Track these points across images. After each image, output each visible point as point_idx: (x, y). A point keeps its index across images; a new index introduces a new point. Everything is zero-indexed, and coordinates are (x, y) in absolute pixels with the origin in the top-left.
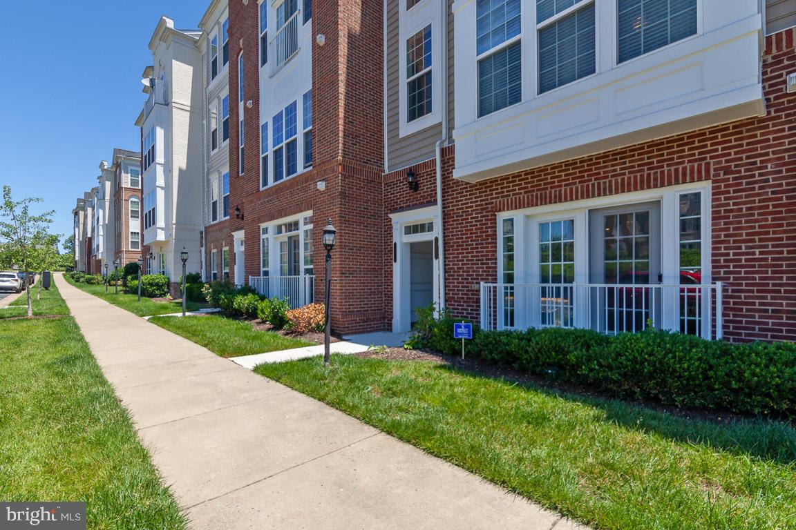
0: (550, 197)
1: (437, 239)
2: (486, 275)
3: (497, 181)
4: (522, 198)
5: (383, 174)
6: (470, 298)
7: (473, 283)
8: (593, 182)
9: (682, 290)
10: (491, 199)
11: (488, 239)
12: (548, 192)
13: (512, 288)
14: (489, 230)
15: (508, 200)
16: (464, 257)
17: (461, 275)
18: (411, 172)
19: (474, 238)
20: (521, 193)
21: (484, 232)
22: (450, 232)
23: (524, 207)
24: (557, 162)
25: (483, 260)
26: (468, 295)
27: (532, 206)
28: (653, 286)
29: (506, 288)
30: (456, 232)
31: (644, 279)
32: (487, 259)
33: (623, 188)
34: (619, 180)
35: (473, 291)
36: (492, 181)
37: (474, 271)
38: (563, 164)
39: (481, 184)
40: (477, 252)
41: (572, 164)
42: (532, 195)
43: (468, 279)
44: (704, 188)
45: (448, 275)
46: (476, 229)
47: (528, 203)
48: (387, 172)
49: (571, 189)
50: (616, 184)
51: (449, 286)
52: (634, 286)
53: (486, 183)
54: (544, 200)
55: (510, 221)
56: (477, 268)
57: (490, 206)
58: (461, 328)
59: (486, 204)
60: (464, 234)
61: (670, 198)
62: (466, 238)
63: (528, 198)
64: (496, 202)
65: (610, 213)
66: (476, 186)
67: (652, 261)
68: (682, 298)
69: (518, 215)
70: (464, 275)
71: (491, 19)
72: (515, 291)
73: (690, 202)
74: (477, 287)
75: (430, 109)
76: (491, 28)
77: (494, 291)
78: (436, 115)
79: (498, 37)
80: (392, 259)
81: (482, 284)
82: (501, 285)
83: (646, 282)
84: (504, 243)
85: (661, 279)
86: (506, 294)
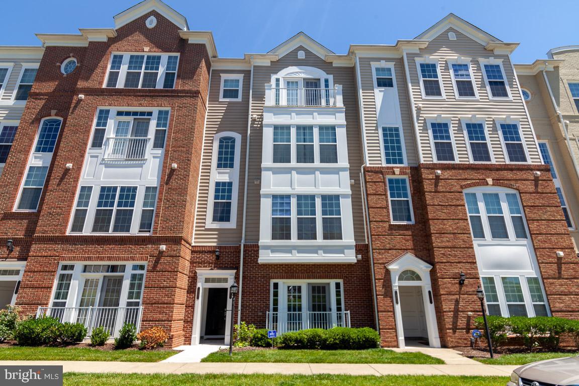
1: (230, 287)
2: (265, 308)
6: (256, 320)
7: (258, 312)
9: (337, 314)
11: (267, 291)
13: (277, 314)
14: (267, 287)
15: (277, 275)
16: (253, 299)
17: (250, 308)
18: (218, 249)
19: (259, 290)
20: (283, 273)
23: (284, 279)
25: (264, 301)
26: (255, 318)
28: (327, 312)
29: (274, 314)
31: (325, 310)
32: (266, 300)
35: (258, 316)
36: (270, 266)
37: (258, 306)
39: (264, 265)
40: (260, 297)
41: (303, 266)
43: (255, 310)
44: (341, 281)
46: (260, 285)
47: (286, 277)
48: (193, 244)
50: (318, 276)
51: (244, 314)
52: (322, 312)
53: (267, 266)
55: (276, 286)
56: (260, 304)
57: (268, 276)
59: (266, 275)
60: (254, 288)
61: (332, 282)
63: (286, 275)
64: (272, 275)
65: (314, 285)
67: (327, 303)
68: (337, 316)
69: (281, 282)
70: (252, 308)
71: (278, 205)
72: (278, 315)
73: (338, 285)
74: (260, 314)
75: (228, 220)
76: (278, 208)
77: (268, 316)
78: (232, 224)
79: (281, 213)
80: (195, 297)
81: (267, 312)
82: (271, 312)
83: (326, 311)
84: (274, 294)
85: (330, 310)
86: (274, 317)
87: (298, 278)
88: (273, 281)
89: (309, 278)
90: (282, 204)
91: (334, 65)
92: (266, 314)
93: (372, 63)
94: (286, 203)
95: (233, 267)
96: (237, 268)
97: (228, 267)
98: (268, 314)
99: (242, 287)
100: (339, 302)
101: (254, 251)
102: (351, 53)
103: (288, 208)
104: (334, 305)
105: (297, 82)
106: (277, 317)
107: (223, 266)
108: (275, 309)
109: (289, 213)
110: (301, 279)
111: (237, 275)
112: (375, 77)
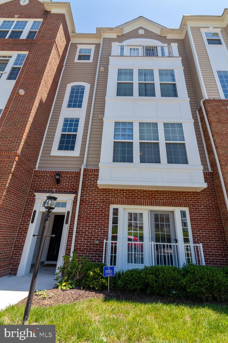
0: (137, 202)
1: (68, 212)
2: (103, 236)
3: (112, 190)
4: (124, 200)
5: (34, 169)
6: (91, 249)
7: (95, 240)
8: (153, 200)
9: (185, 246)
10: (109, 197)
11: (105, 217)
12: (136, 200)
13: (116, 243)
14: (107, 212)
15: (117, 200)
16: (90, 225)
17: (87, 235)
18: (58, 174)
19: (97, 215)
20: (124, 198)
21: (103, 213)
22: (83, 210)
23: (125, 204)
24: (139, 189)
25: (102, 227)
26: (91, 247)
27: (129, 204)
29: (112, 243)
30: (87, 210)
32: (104, 227)
33: (164, 204)
34: (163, 201)
35: (94, 244)
36: (110, 190)
37: (96, 233)
38: (142, 191)
39: (104, 189)
40: (98, 223)
41: (145, 191)
42: (129, 200)
43: (92, 237)
44: (186, 209)
45: (78, 235)
46: (99, 211)
47: (127, 203)
48: (37, 169)
49: (145, 201)
50: (162, 202)
51: (78, 241)
52: (166, 244)
53: (107, 190)
54: (134, 203)
55: (116, 211)
56: (98, 231)
57: (107, 201)
58: (108, 269)
59: (106, 199)
60: (92, 212)
61: (177, 211)
62: (92, 214)
63: (127, 201)
64: (111, 199)
65: (156, 213)
66: (101, 190)
67: (172, 234)
69: (121, 208)
70: (89, 235)
71: (121, 130)
72: (117, 245)
73: (183, 214)
74: (97, 242)
75: (72, 148)
76: (120, 133)
77: (106, 245)
78: (76, 153)
79: (124, 137)
80: (30, 221)
81: (105, 241)
82: (110, 241)
83: (170, 242)
84: (113, 220)
85: (176, 241)
86: (112, 246)
87: (140, 204)
88: (112, 207)
89: (151, 204)
90: (124, 130)
91: (168, 38)
92: (103, 243)
93: (202, 30)
94: (128, 129)
95: (73, 191)
96: (76, 193)
97: (67, 191)
98: (106, 243)
99: (79, 212)
100: (185, 232)
101: (95, 175)
102: (183, 24)
103: (130, 133)
104: (180, 236)
105: (138, 49)
106: (115, 247)
107: (63, 191)
108: (115, 238)
109: (131, 137)
110: (143, 205)
111: (76, 198)
112: (205, 39)
